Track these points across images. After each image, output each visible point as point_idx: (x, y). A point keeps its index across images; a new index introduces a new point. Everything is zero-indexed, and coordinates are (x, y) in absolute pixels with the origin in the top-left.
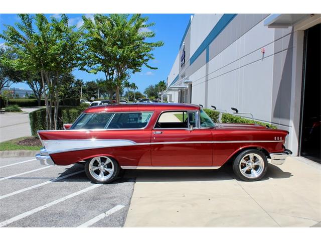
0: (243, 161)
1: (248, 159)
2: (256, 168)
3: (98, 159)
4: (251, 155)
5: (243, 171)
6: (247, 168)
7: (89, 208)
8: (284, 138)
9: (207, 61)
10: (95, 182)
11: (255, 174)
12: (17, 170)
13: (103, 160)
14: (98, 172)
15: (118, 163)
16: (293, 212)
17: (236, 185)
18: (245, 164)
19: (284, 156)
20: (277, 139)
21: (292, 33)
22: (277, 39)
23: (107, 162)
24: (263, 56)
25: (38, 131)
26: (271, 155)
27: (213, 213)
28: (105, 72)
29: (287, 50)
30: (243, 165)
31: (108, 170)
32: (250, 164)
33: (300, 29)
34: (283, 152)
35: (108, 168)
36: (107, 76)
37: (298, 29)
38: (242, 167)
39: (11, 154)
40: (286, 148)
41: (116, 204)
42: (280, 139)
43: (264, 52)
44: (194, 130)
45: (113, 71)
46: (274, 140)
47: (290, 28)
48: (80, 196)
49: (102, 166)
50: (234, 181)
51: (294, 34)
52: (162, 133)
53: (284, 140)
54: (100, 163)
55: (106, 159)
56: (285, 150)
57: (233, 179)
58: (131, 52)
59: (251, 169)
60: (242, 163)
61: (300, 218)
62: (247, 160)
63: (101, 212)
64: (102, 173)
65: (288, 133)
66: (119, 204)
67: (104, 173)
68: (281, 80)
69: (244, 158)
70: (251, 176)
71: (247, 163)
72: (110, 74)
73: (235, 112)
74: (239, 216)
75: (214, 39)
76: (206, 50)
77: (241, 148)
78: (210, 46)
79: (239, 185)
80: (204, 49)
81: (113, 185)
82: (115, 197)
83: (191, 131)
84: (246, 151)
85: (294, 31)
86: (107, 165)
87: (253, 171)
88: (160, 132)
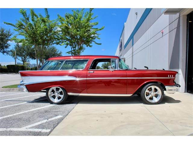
0: (147, 91)
1: (150, 89)
2: (156, 96)
3: (54, 88)
4: (153, 87)
5: (147, 98)
6: (150, 96)
7: (40, 117)
8: (174, 76)
9: (133, 45)
10: (52, 103)
11: (156, 100)
12: (13, 97)
13: (57, 89)
14: (54, 97)
15: (66, 91)
16: (181, 123)
17: (142, 106)
18: (149, 93)
19: (175, 88)
20: (170, 77)
21: (179, 18)
22: (170, 23)
23: (60, 91)
24: (162, 35)
25: (19, 71)
26: (166, 87)
27: (122, 122)
28: (71, 45)
29: (176, 29)
30: (148, 94)
31: (60, 96)
32: (152, 93)
33: (184, 14)
34: (174, 85)
35: (60, 94)
36: (72, 48)
37: (183, 14)
38: (147, 95)
39: (14, 90)
40: (176, 83)
41: (59, 115)
42: (172, 77)
43: (163, 33)
44: (115, 70)
45: (76, 46)
46: (168, 77)
47: (178, 14)
48: (38, 110)
49: (56, 93)
50: (142, 105)
51: (181, 17)
52: (94, 72)
53: (175, 77)
54: (55, 91)
55: (59, 89)
56: (176, 84)
57: (141, 103)
58: (85, 33)
59: (153, 97)
60: (147, 93)
61: (186, 126)
62: (150, 91)
63: (45, 119)
64: (57, 97)
65: (178, 73)
66: (60, 115)
67: (58, 97)
68: (173, 47)
69: (148, 89)
70: (153, 101)
71: (150, 92)
72: (74, 48)
73: (147, 69)
74: (140, 124)
75: (136, 32)
76: (132, 39)
77: (145, 82)
78: (134, 36)
79: (145, 106)
80: (131, 39)
81: (63, 105)
82: (60, 111)
83: (113, 71)
84: (150, 84)
85: (181, 16)
86: (60, 92)
87: (154, 98)
88: (92, 72)
